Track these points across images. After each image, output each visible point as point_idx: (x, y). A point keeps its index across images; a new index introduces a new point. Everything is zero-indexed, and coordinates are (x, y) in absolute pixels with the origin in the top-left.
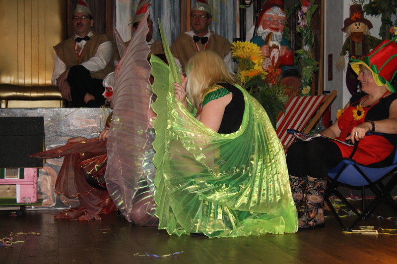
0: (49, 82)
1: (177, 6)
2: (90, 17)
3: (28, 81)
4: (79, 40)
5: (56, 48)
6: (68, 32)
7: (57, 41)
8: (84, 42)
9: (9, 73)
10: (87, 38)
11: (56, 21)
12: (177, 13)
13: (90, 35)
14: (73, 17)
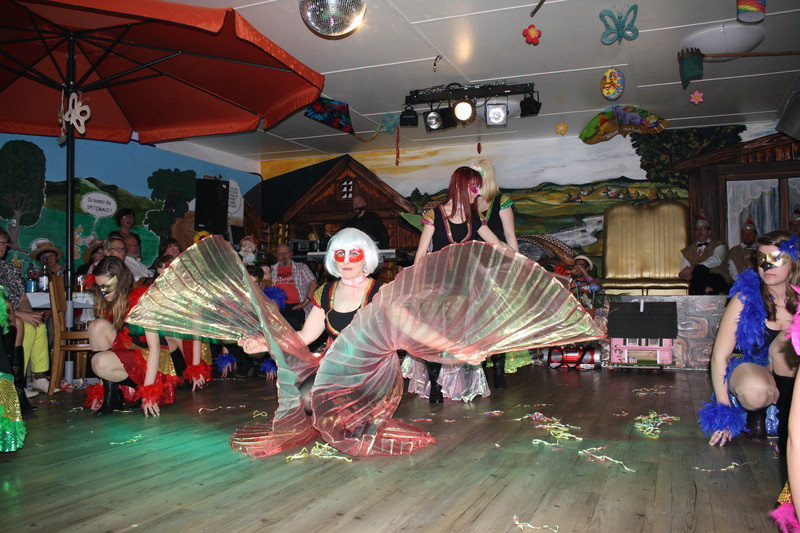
0: (677, 276)
1: (777, 217)
2: (708, 228)
3: (662, 276)
4: (700, 245)
5: (682, 251)
6: (691, 240)
7: (683, 246)
8: (704, 247)
9: (648, 270)
10: (706, 244)
11: (682, 231)
12: (778, 222)
13: (708, 241)
14: (695, 229)
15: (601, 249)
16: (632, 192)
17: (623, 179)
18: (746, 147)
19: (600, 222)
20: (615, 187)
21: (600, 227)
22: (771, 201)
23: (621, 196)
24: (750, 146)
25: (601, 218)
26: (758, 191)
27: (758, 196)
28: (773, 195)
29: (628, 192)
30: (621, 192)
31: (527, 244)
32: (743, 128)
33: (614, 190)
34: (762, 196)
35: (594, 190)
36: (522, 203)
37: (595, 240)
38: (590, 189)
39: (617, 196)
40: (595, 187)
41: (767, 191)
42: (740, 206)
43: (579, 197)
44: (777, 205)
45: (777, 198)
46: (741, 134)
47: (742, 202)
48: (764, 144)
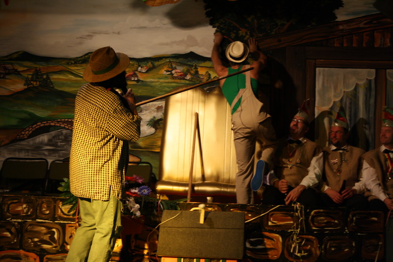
4: (291, 142)
15: (159, 143)
16: (202, 72)
17: (192, 56)
18: (341, 27)
19: (159, 108)
20: (182, 64)
21: (159, 115)
22: (366, 95)
23: (188, 77)
24: (345, 27)
25: (162, 103)
26: (353, 81)
27: (352, 89)
28: (368, 89)
29: (197, 72)
30: (188, 72)
31: (64, 132)
32: (340, 4)
33: (180, 69)
34: (356, 89)
35: (154, 67)
36: (61, 77)
37: (153, 130)
38: (150, 64)
39: (183, 76)
40: (156, 63)
41: (362, 83)
42: (330, 100)
43: (135, 75)
44: (372, 101)
45: (373, 93)
46: (336, 12)
47: (332, 94)
48: (362, 25)
